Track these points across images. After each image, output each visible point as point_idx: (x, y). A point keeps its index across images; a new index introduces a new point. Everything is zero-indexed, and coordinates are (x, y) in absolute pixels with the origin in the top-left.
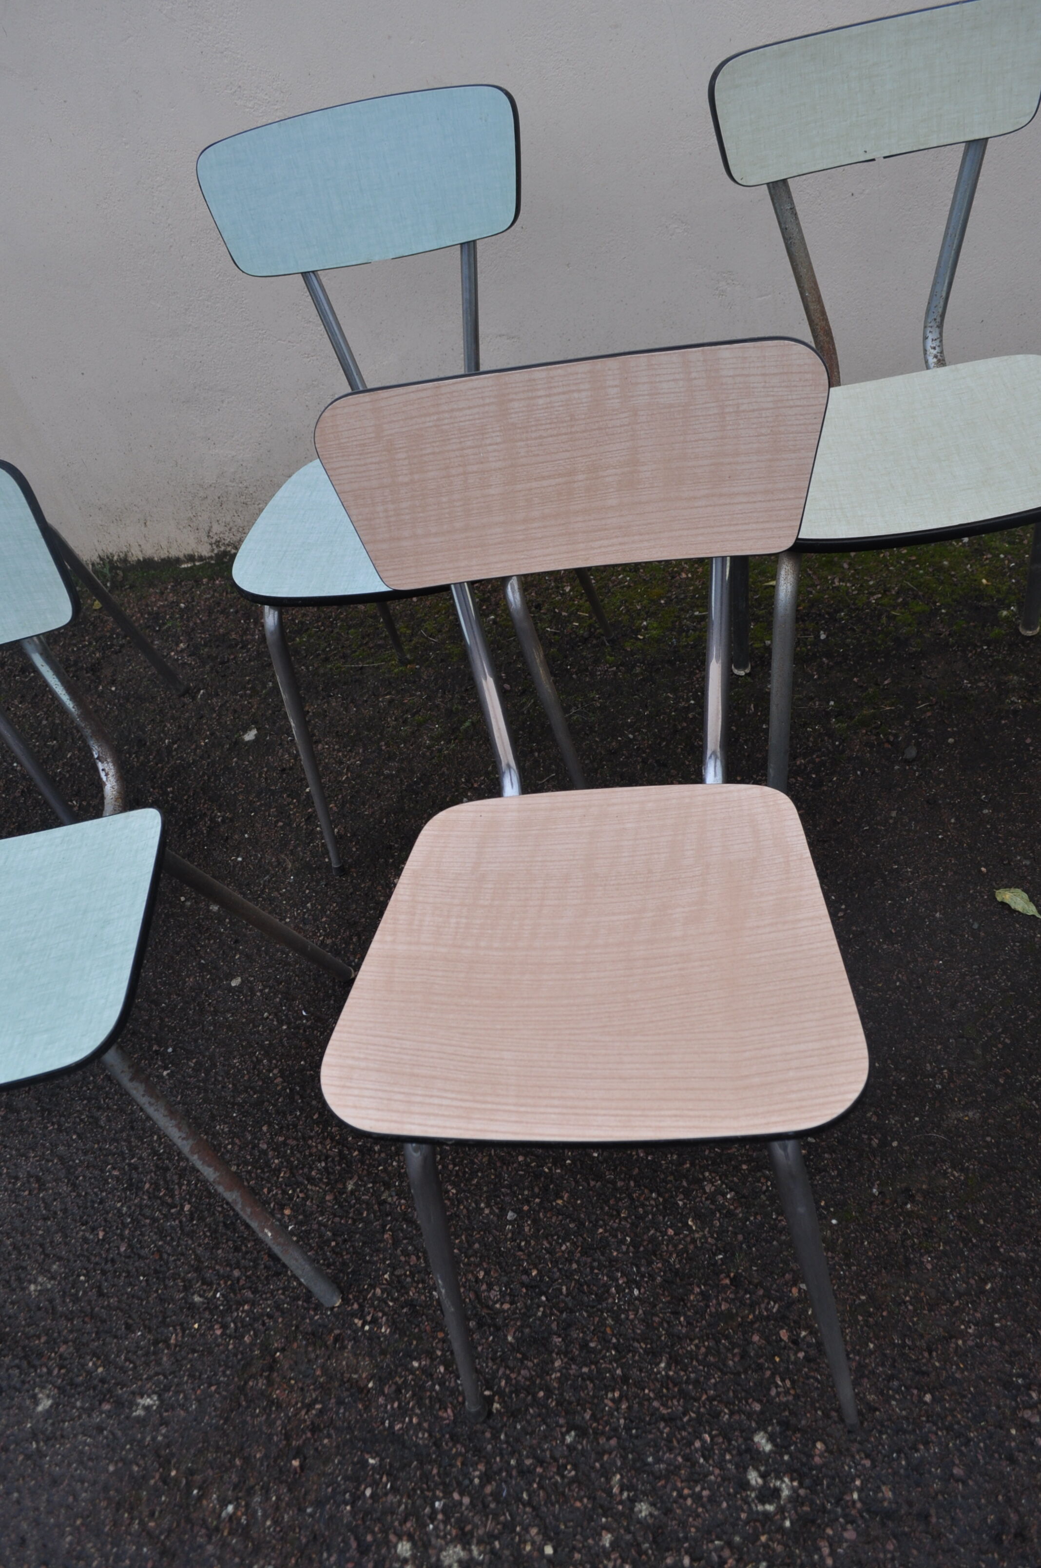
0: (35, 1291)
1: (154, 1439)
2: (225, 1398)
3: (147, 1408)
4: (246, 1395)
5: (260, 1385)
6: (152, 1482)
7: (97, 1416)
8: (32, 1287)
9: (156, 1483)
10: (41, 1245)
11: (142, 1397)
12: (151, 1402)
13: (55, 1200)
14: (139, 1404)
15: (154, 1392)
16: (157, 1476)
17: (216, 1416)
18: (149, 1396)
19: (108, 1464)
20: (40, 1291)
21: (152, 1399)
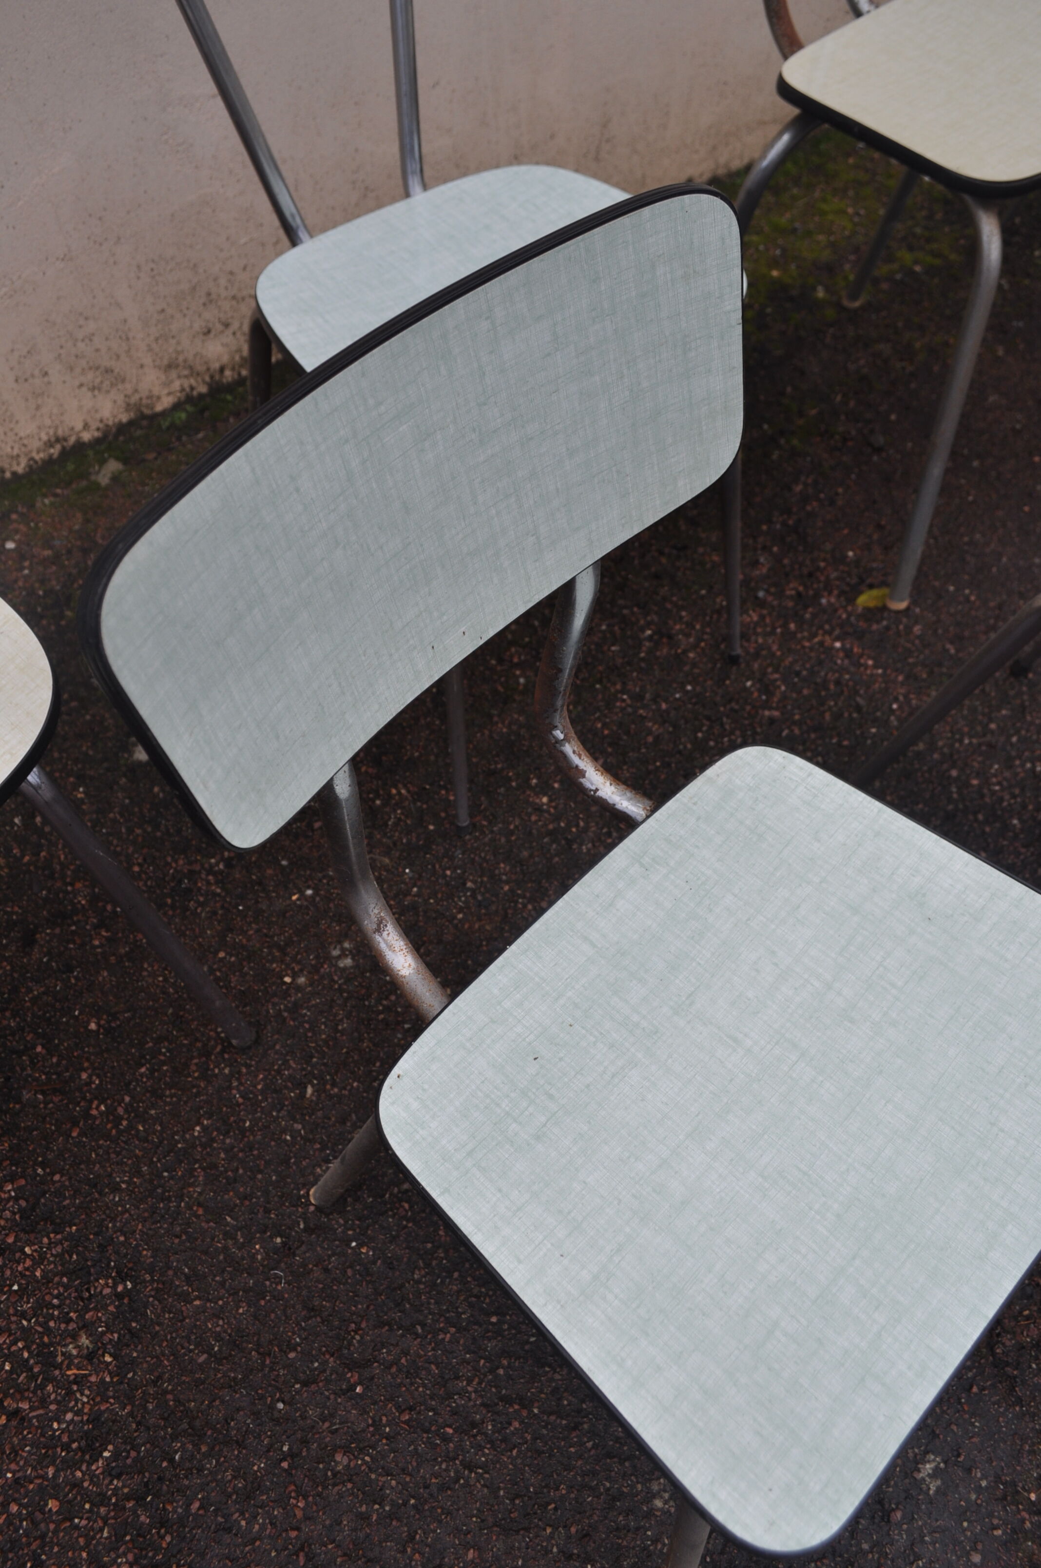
0: (666, 1502)
1: (979, 1490)
2: (993, 1386)
3: (935, 1474)
4: (1007, 1364)
5: (1008, 1343)
6: (1028, 1525)
7: (900, 1534)
8: (658, 1503)
9: (1031, 1523)
10: (610, 1455)
11: (919, 1471)
12: (933, 1465)
13: (560, 1399)
14: (923, 1479)
15: (927, 1452)
16: (1025, 1515)
17: (1006, 1410)
18: (924, 1462)
19: (969, 1560)
20: (671, 1498)
21: (929, 1462)
